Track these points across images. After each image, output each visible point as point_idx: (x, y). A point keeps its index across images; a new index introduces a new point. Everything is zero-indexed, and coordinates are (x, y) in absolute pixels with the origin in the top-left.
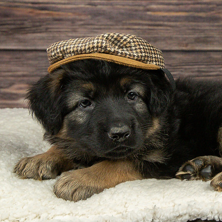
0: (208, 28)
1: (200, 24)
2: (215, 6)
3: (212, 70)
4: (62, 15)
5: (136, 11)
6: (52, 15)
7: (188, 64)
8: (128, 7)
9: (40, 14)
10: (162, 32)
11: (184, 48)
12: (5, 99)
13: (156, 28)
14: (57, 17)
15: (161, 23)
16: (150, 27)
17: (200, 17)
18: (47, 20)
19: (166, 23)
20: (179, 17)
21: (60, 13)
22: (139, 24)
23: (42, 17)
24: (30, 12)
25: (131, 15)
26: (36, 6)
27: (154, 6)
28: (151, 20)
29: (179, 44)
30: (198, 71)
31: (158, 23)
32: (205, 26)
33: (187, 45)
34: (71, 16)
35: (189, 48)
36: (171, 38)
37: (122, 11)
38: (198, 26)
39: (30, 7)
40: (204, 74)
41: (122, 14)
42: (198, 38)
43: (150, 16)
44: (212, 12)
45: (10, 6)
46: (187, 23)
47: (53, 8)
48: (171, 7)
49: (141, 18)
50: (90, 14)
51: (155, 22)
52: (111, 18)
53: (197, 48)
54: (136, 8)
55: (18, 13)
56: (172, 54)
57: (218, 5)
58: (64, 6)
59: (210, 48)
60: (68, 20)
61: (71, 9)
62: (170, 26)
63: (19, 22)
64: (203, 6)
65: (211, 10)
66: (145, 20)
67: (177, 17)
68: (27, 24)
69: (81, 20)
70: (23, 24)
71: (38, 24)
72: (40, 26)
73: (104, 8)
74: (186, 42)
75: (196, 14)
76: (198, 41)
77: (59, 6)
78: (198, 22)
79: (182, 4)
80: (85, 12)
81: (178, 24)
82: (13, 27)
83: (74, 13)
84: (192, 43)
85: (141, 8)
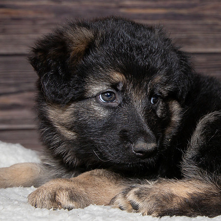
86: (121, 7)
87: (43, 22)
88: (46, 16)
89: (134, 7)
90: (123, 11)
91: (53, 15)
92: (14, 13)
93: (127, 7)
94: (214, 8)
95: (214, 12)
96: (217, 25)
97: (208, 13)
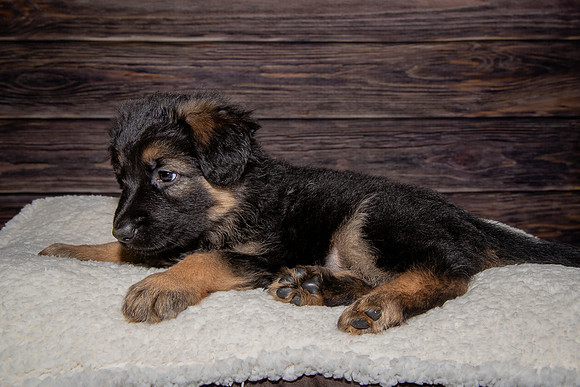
0: (332, 92)
1: (323, 87)
2: (341, 65)
3: (337, 141)
4: (162, 77)
5: (248, 72)
6: (151, 77)
7: (308, 134)
8: (238, 68)
9: (137, 77)
10: (278, 97)
11: (305, 116)
12: (100, 175)
13: (271, 92)
14: (157, 80)
15: (278, 86)
16: (265, 92)
17: (324, 79)
18: (146, 84)
19: (283, 86)
20: (299, 79)
21: (160, 75)
22: (252, 88)
23: (139, 80)
24: (127, 75)
25: (242, 77)
26: (133, 67)
27: (269, 67)
28: (266, 83)
29: (299, 112)
30: (321, 143)
31: (274, 86)
32: (329, 89)
33: (308, 112)
34: (172, 79)
35: (310, 116)
36: (289, 104)
37: (232, 72)
38: (321, 90)
39: (126, 69)
40: (327, 146)
41: (232, 76)
42: (321, 104)
43: (265, 78)
44: (338, 73)
45: (103, 69)
46: (307, 86)
47: (152, 69)
48: (289, 67)
49: (255, 81)
50: (195, 77)
51: (271, 85)
52: (219, 81)
53: (320, 116)
54: (249, 68)
55: (113, 76)
56: (290, 122)
57: (345, 65)
58: (164, 67)
59: (334, 116)
60: (170, 84)
61: (173, 71)
62: (288, 90)
63: (114, 87)
64: (327, 66)
65: (337, 70)
66: (258, 83)
67: (296, 79)
68: (123, 89)
69: (185, 84)
70: (118, 89)
71: (135, 89)
72: (138, 91)
73: (211, 69)
74: (307, 109)
75: (319, 76)
76: (320, 107)
77: (159, 67)
78: (321, 85)
79: (302, 64)
80: (188, 74)
81: (298, 87)
82: (107, 92)
83: (176, 75)
84: (314, 110)
85: (254, 69)
86: (262, 71)
87: (186, 87)
88: (186, 80)
89: (276, 72)
90: (263, 75)
91: (194, 80)
92: (156, 77)
93: (268, 71)
94: (357, 73)
95: (357, 77)
96: (360, 90)
97: (351, 77)
